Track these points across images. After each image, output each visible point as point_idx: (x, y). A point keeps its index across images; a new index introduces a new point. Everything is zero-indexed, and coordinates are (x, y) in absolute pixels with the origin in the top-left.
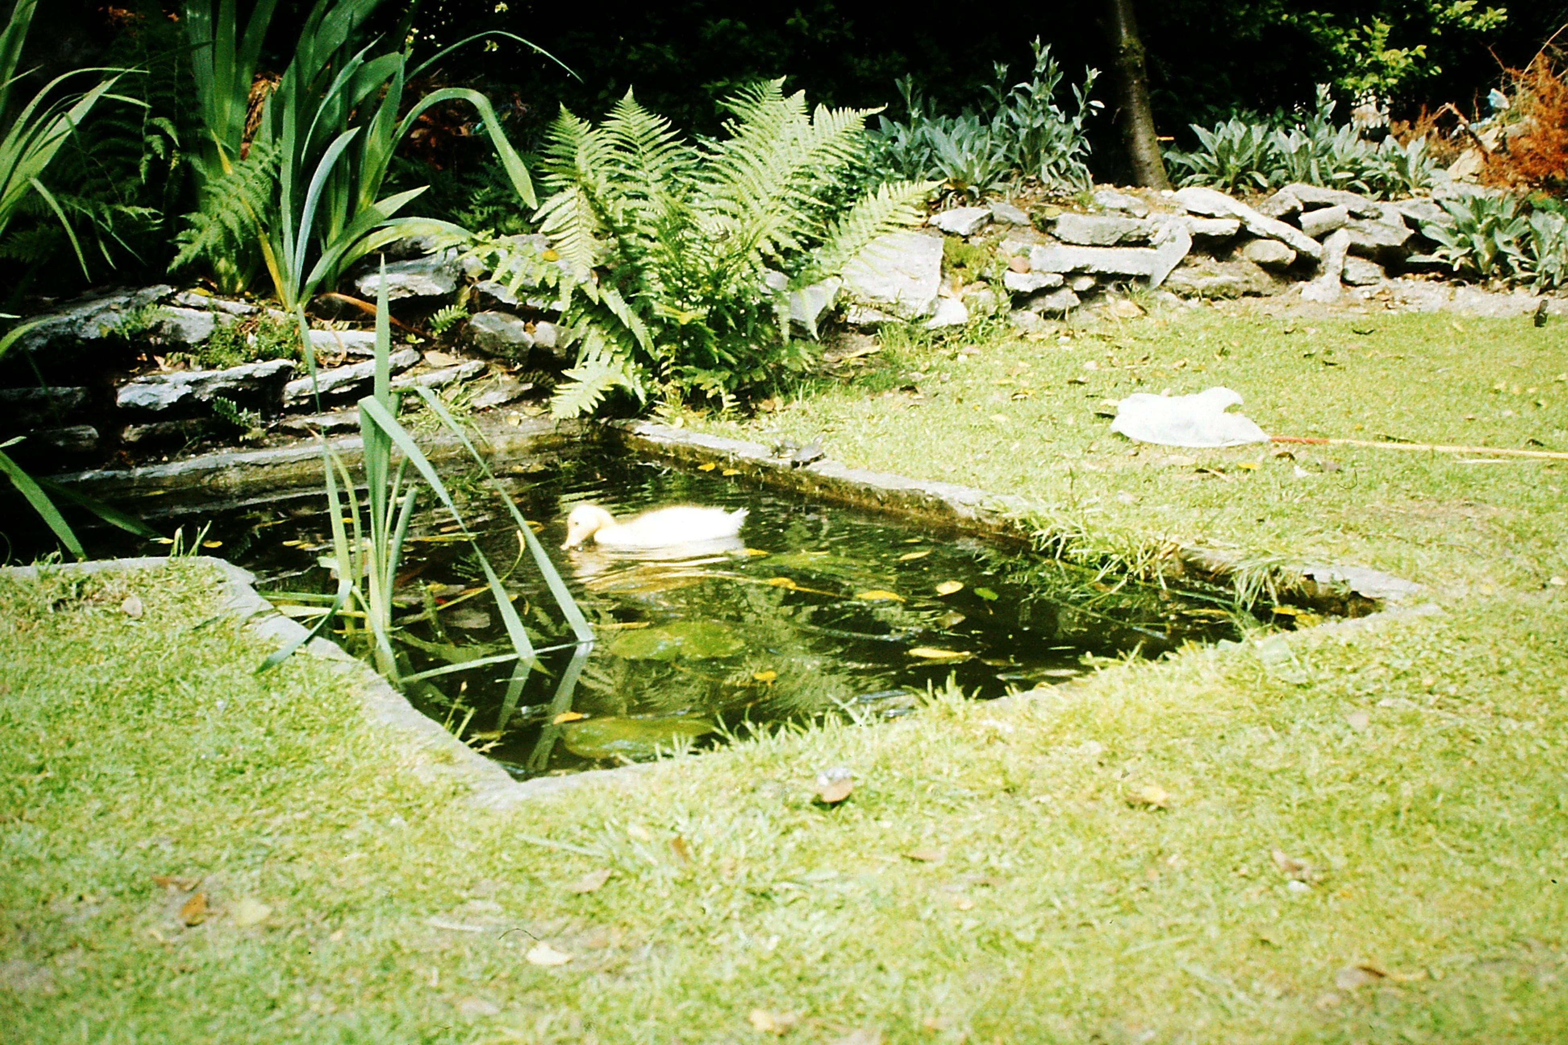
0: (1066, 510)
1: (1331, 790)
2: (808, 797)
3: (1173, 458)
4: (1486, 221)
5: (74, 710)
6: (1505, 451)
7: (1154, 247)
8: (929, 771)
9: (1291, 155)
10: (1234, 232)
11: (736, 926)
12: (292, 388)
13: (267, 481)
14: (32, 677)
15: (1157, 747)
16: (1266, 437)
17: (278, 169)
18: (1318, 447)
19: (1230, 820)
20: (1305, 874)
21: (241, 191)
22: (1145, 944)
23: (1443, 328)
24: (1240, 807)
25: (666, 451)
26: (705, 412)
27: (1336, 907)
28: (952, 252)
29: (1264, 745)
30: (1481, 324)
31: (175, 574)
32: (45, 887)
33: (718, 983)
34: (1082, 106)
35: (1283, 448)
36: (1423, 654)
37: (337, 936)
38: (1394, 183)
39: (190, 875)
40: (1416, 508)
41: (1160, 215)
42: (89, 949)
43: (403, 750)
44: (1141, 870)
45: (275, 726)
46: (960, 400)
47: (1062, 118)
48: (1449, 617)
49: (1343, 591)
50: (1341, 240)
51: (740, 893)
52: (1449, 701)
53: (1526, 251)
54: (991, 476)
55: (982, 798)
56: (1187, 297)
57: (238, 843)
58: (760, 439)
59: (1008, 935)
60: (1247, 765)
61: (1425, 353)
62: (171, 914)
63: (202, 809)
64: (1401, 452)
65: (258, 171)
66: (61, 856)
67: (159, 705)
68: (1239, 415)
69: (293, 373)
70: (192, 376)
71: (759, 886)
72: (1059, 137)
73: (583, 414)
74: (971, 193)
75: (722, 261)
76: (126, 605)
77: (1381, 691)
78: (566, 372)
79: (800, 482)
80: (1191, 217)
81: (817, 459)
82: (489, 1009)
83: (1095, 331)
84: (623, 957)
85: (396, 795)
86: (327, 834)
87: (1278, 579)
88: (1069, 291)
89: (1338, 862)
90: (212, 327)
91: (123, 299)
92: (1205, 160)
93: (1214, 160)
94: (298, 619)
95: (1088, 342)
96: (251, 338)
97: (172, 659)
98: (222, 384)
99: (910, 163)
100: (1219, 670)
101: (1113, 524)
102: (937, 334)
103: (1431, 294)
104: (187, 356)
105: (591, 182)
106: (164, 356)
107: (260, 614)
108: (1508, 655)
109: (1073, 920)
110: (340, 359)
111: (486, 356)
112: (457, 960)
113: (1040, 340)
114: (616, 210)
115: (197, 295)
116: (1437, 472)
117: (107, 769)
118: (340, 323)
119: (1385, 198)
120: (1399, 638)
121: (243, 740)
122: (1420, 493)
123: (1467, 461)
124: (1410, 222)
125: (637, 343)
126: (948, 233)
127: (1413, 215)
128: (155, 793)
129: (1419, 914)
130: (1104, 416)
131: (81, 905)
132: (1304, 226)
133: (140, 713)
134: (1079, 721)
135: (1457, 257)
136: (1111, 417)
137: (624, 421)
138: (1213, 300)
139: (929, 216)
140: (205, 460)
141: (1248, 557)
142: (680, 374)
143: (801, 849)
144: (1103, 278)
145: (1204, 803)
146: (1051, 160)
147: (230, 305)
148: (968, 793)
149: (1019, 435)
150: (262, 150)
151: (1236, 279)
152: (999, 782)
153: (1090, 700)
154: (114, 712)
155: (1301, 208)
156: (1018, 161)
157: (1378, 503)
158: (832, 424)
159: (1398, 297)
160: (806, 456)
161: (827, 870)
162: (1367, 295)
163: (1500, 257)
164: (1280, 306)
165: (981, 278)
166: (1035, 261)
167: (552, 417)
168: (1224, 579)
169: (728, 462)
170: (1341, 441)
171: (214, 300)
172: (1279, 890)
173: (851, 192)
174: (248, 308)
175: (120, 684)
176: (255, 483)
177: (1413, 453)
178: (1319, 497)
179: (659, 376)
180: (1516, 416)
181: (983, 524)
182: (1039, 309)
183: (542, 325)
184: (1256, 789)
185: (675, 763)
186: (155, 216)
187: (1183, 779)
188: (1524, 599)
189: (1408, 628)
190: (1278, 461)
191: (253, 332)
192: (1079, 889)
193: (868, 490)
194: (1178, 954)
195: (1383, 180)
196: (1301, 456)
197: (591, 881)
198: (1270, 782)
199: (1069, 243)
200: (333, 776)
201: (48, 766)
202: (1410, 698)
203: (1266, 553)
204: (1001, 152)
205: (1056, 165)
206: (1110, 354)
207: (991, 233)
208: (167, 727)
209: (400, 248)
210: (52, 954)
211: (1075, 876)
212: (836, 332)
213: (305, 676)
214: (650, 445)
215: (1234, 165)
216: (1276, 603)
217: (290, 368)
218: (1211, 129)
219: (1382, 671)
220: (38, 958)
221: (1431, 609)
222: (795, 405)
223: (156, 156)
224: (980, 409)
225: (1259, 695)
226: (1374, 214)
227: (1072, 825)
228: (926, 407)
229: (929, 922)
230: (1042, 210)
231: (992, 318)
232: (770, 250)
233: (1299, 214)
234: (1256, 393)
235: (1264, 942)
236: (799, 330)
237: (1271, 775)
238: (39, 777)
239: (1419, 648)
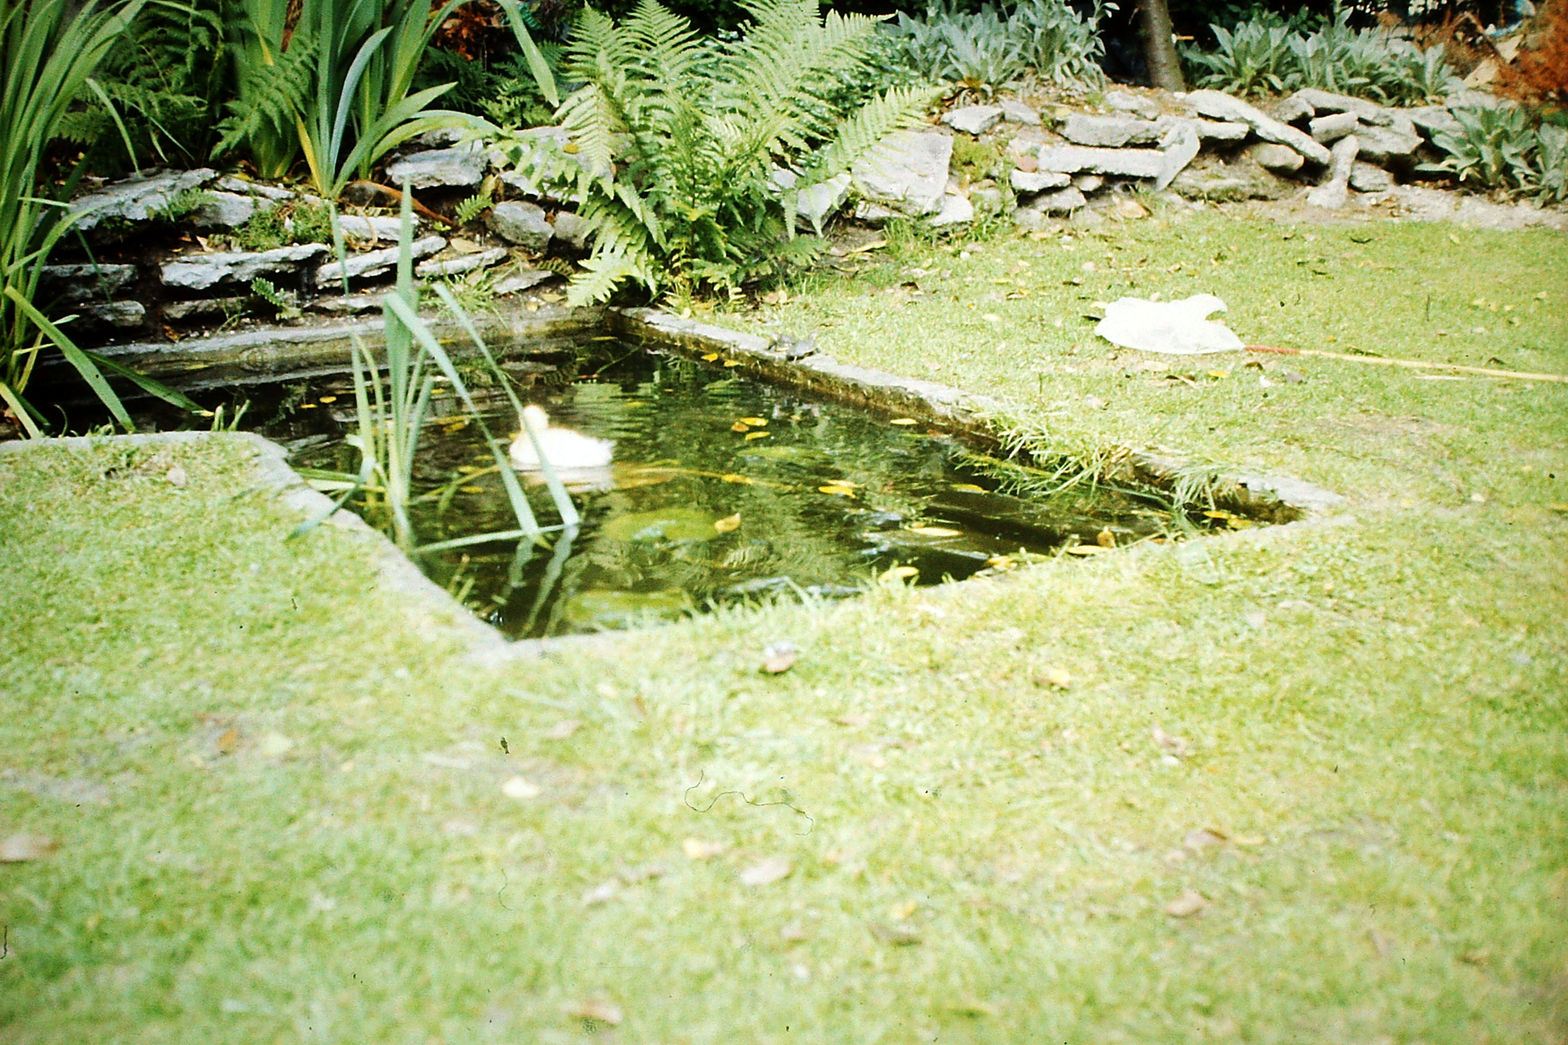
0: (1035, 412)
1: (1219, 680)
2: (755, 667)
3: (1148, 364)
4: (1494, 133)
5: (125, 569)
6: (1464, 368)
7: (1162, 149)
8: (864, 649)
9: (1307, 59)
10: (1243, 136)
11: (681, 772)
12: (326, 271)
13: (302, 358)
14: (88, 538)
15: (1072, 637)
16: (1239, 345)
17: (316, 62)
18: (1288, 357)
19: (1123, 701)
20: (1178, 751)
21: (281, 82)
22: (1027, 802)
23: (1440, 239)
24: (1135, 691)
25: (674, 340)
26: (712, 303)
27: (1201, 780)
28: (961, 150)
29: (1167, 637)
30: (1478, 237)
31: (216, 448)
32: (102, 720)
33: (660, 817)
34: (1098, 8)
35: (1256, 358)
36: (1332, 560)
37: (347, 767)
38: (1410, 88)
39: (225, 714)
40: (1365, 422)
41: (1171, 118)
42: (139, 770)
43: (411, 612)
44: (1036, 742)
45: (301, 588)
46: (957, 298)
47: (1078, 18)
48: (1361, 527)
49: (1270, 500)
50: (1349, 147)
51: (686, 745)
52: (1346, 605)
53: (1532, 164)
54: (972, 376)
55: (909, 674)
56: (1193, 199)
57: (267, 687)
58: (760, 332)
59: (911, 789)
60: (1147, 654)
61: (1414, 265)
62: (209, 744)
63: (237, 657)
64: (1366, 365)
65: (298, 65)
66: (115, 693)
67: (200, 566)
68: (1220, 322)
69: (327, 257)
70: (232, 258)
71: (703, 739)
72: (1074, 37)
73: (597, 303)
74: (984, 91)
75: (730, 161)
76: (171, 475)
77: (1285, 593)
78: (582, 263)
79: (793, 375)
80: (1200, 120)
81: (811, 354)
82: (468, 829)
83: (1099, 231)
84: (582, 793)
85: (402, 651)
86: (342, 681)
87: (1215, 486)
88: (1076, 190)
89: (1210, 742)
90: (251, 212)
91: (169, 182)
92: (1222, 62)
93: (1231, 61)
94: (325, 492)
95: (1090, 243)
96: (288, 222)
97: (213, 525)
98: (261, 266)
99: (926, 60)
100: (1139, 569)
101: (1074, 428)
102: (942, 231)
103: (1437, 203)
104: (230, 238)
105: (611, 83)
106: (206, 237)
107: (291, 487)
108: (1411, 565)
109: (968, 780)
110: (371, 244)
111: (509, 244)
112: (445, 790)
113: (1042, 240)
114: (634, 109)
115: (239, 180)
116: (1393, 387)
117: (155, 622)
118: (372, 209)
119: (1400, 104)
120: (1311, 546)
121: (273, 600)
122: (1372, 408)
123: (1427, 377)
124: (1422, 131)
125: (649, 236)
126: (959, 131)
127: (1424, 123)
128: (195, 644)
129: (1271, 788)
130: (1091, 319)
131: (132, 735)
132: (1314, 131)
133: (184, 573)
134: (1005, 609)
135: (1464, 167)
136: (1097, 320)
137: (635, 310)
138: (1219, 202)
139: (941, 113)
140: (246, 338)
141: (1192, 464)
142: (691, 266)
143: (744, 710)
144: (1110, 178)
145: (1105, 686)
146: (1066, 60)
147: (269, 190)
148: (897, 669)
149: (1007, 335)
150: (302, 43)
151: (1243, 182)
152: (925, 660)
153: (1019, 590)
154: (161, 571)
155: (1312, 113)
156: (1033, 60)
157: (1329, 417)
158: (831, 319)
159: (1404, 205)
160: (801, 351)
161: (764, 729)
162: (1374, 202)
163: (1506, 169)
164: (1286, 211)
165: (988, 176)
166: (1043, 162)
167: (567, 305)
168: (1168, 484)
169: (729, 354)
170: (1311, 352)
171: (254, 186)
172: (1154, 763)
173: (865, 89)
174: (286, 193)
175: (166, 546)
176: (291, 360)
177: (1378, 366)
178: (1276, 408)
179: (670, 267)
180: (1486, 333)
181: (958, 423)
182: (1044, 208)
183: (562, 215)
184: (1152, 675)
185: (645, 633)
186: (200, 104)
187: (1088, 664)
188: (1441, 513)
189: (1322, 536)
190: (1247, 371)
191: (290, 216)
192: (980, 756)
193: (855, 385)
194: (1053, 812)
195: (1400, 86)
196: (1269, 367)
197: (563, 729)
198: (1166, 670)
199: (1078, 144)
200: (350, 632)
201: (103, 617)
202: (1309, 601)
203: (1209, 461)
204: (1017, 49)
205: (1070, 65)
206: (1110, 255)
207: (1001, 132)
208: (207, 586)
209: (430, 138)
210: (108, 774)
211: (978, 743)
212: (844, 226)
213: (330, 546)
214: (658, 333)
215: (1250, 66)
216: (1213, 507)
217: (325, 252)
218: (1231, 29)
219: (1290, 575)
220: (97, 775)
221: (1347, 519)
222: (799, 299)
223: (201, 48)
224: (974, 308)
225: (1172, 593)
226: (1385, 122)
227: (983, 700)
228: (923, 303)
229: (846, 776)
230: (1053, 109)
231: (997, 216)
232: (779, 150)
233: (1310, 119)
234: (1243, 300)
235: (1130, 806)
236: (805, 227)
237: (1169, 663)
238: (95, 627)
239: (1327, 555)
